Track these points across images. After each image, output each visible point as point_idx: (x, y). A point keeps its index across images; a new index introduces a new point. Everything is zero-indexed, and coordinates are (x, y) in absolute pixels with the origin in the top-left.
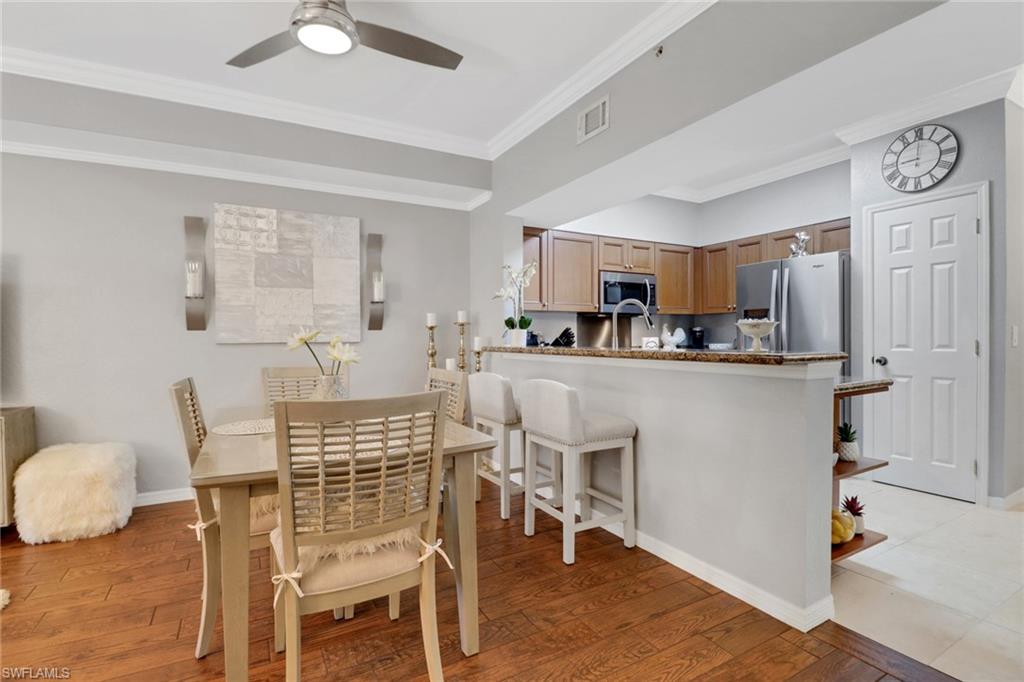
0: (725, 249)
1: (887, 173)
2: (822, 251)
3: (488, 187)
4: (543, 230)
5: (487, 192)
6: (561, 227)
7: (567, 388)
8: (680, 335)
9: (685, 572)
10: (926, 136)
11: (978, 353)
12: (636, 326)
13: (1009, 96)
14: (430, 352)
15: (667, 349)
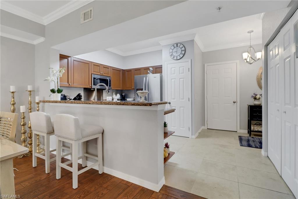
0: (131, 71)
1: (170, 54)
2: (155, 73)
3: (44, 36)
4: (69, 57)
5: (42, 38)
6: (77, 57)
7: (74, 117)
8: (118, 96)
9: (121, 179)
10: (179, 46)
11: (189, 101)
12: (105, 93)
13: (195, 39)
14: (12, 103)
15: (115, 101)
